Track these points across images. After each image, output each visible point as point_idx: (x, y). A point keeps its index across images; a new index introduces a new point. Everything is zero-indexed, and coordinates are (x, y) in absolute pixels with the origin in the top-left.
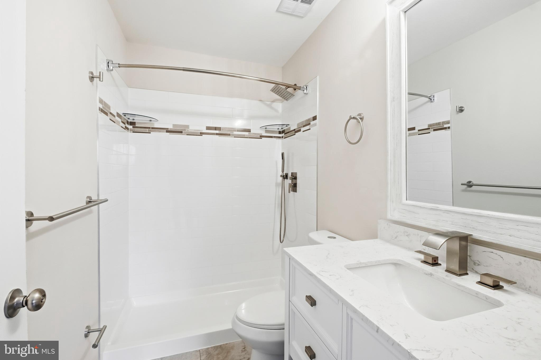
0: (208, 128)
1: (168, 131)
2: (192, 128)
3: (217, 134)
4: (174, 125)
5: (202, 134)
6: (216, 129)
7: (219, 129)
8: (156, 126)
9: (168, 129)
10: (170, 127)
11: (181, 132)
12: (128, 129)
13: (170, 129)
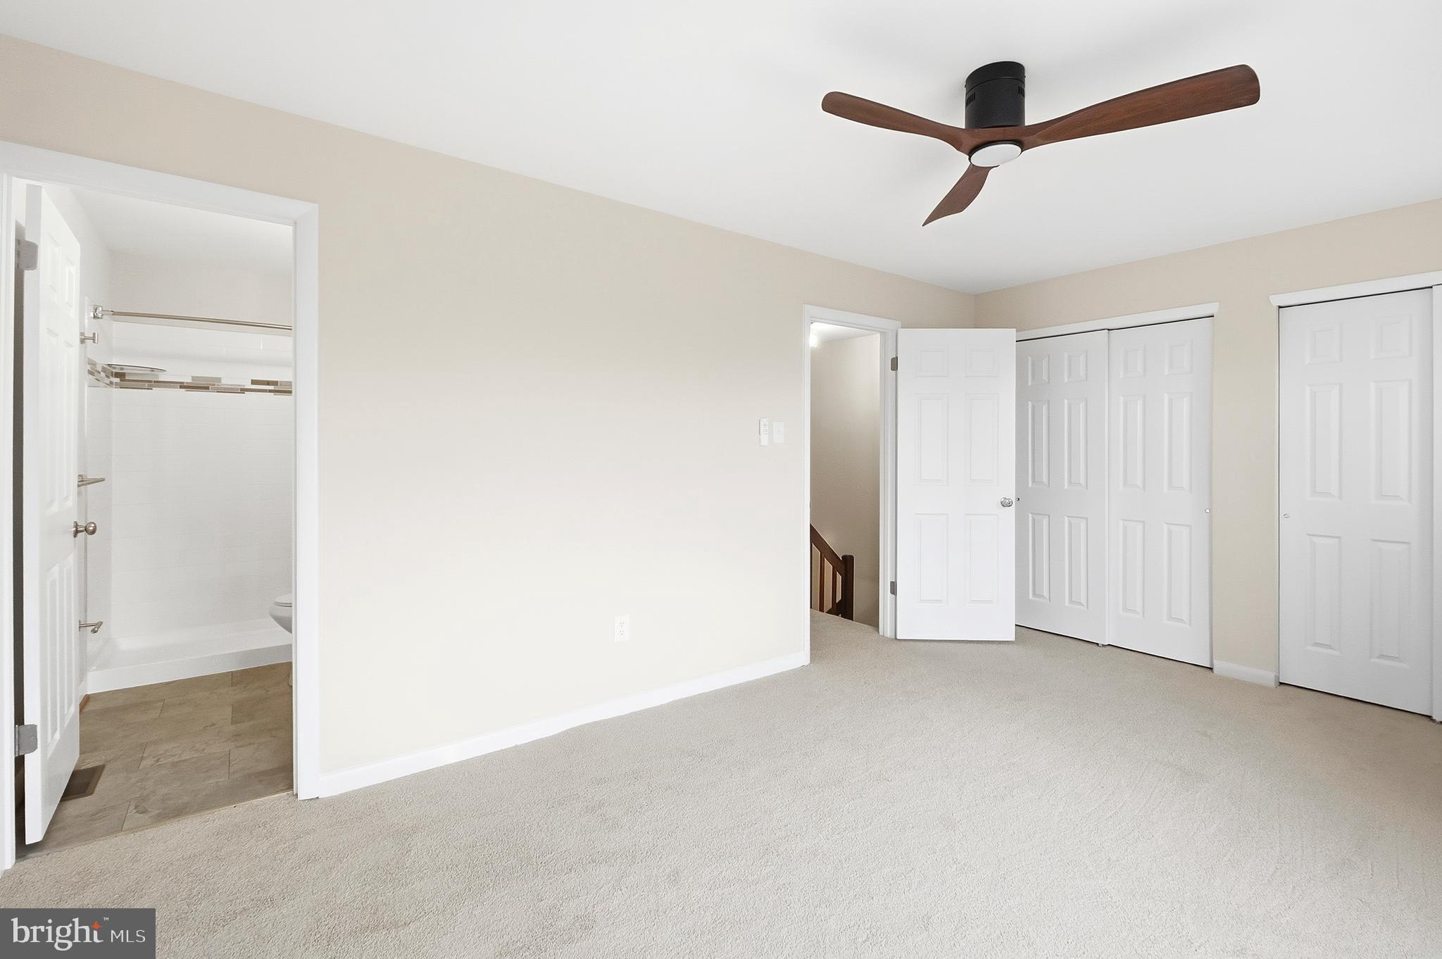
0: (254, 382)
1: (183, 386)
2: (226, 382)
3: (270, 391)
4: (193, 378)
5: (243, 391)
6: (268, 383)
7: (275, 383)
8: (162, 378)
9: (183, 383)
10: (187, 380)
11: (208, 388)
12: (111, 383)
13: (187, 383)
